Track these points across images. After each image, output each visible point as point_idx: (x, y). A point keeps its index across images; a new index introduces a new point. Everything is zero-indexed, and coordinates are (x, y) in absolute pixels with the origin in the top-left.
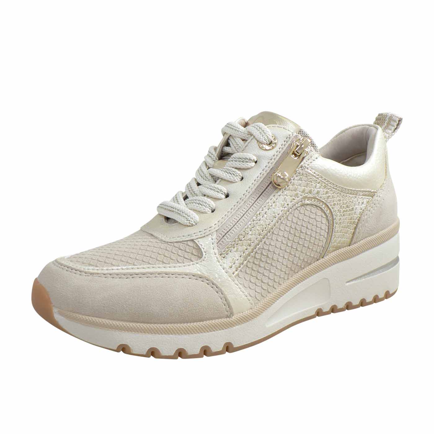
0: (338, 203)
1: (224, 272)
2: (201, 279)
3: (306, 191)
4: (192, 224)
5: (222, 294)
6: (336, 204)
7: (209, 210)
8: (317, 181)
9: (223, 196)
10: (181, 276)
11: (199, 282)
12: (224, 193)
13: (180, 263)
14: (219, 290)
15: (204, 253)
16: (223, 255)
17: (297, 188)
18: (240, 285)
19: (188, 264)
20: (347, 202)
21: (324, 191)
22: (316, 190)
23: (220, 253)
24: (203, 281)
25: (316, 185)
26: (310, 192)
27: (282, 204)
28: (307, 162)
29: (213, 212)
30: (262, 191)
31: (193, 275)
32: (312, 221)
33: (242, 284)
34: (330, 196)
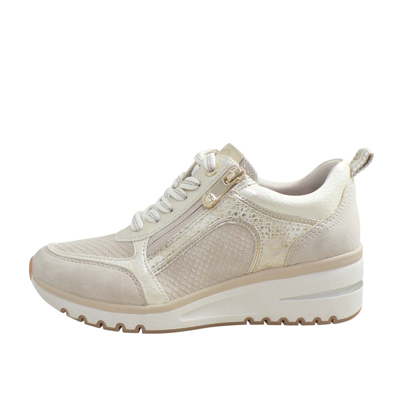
0: (266, 227)
1: (146, 269)
2: (126, 272)
3: (232, 213)
4: (137, 230)
5: (139, 286)
6: (264, 227)
7: (154, 221)
8: (243, 205)
9: (168, 211)
10: (113, 267)
11: (124, 274)
12: (170, 208)
13: (117, 257)
14: (137, 283)
15: (135, 253)
16: (150, 256)
17: (224, 209)
18: (158, 282)
19: (122, 259)
20: (278, 226)
21: (250, 215)
22: (242, 213)
23: (148, 255)
24: (127, 274)
25: (243, 208)
26: (236, 214)
27: (208, 222)
28: (238, 189)
29: (157, 222)
30: (195, 209)
31: (122, 268)
32: (235, 240)
33: (160, 282)
34: (257, 220)
